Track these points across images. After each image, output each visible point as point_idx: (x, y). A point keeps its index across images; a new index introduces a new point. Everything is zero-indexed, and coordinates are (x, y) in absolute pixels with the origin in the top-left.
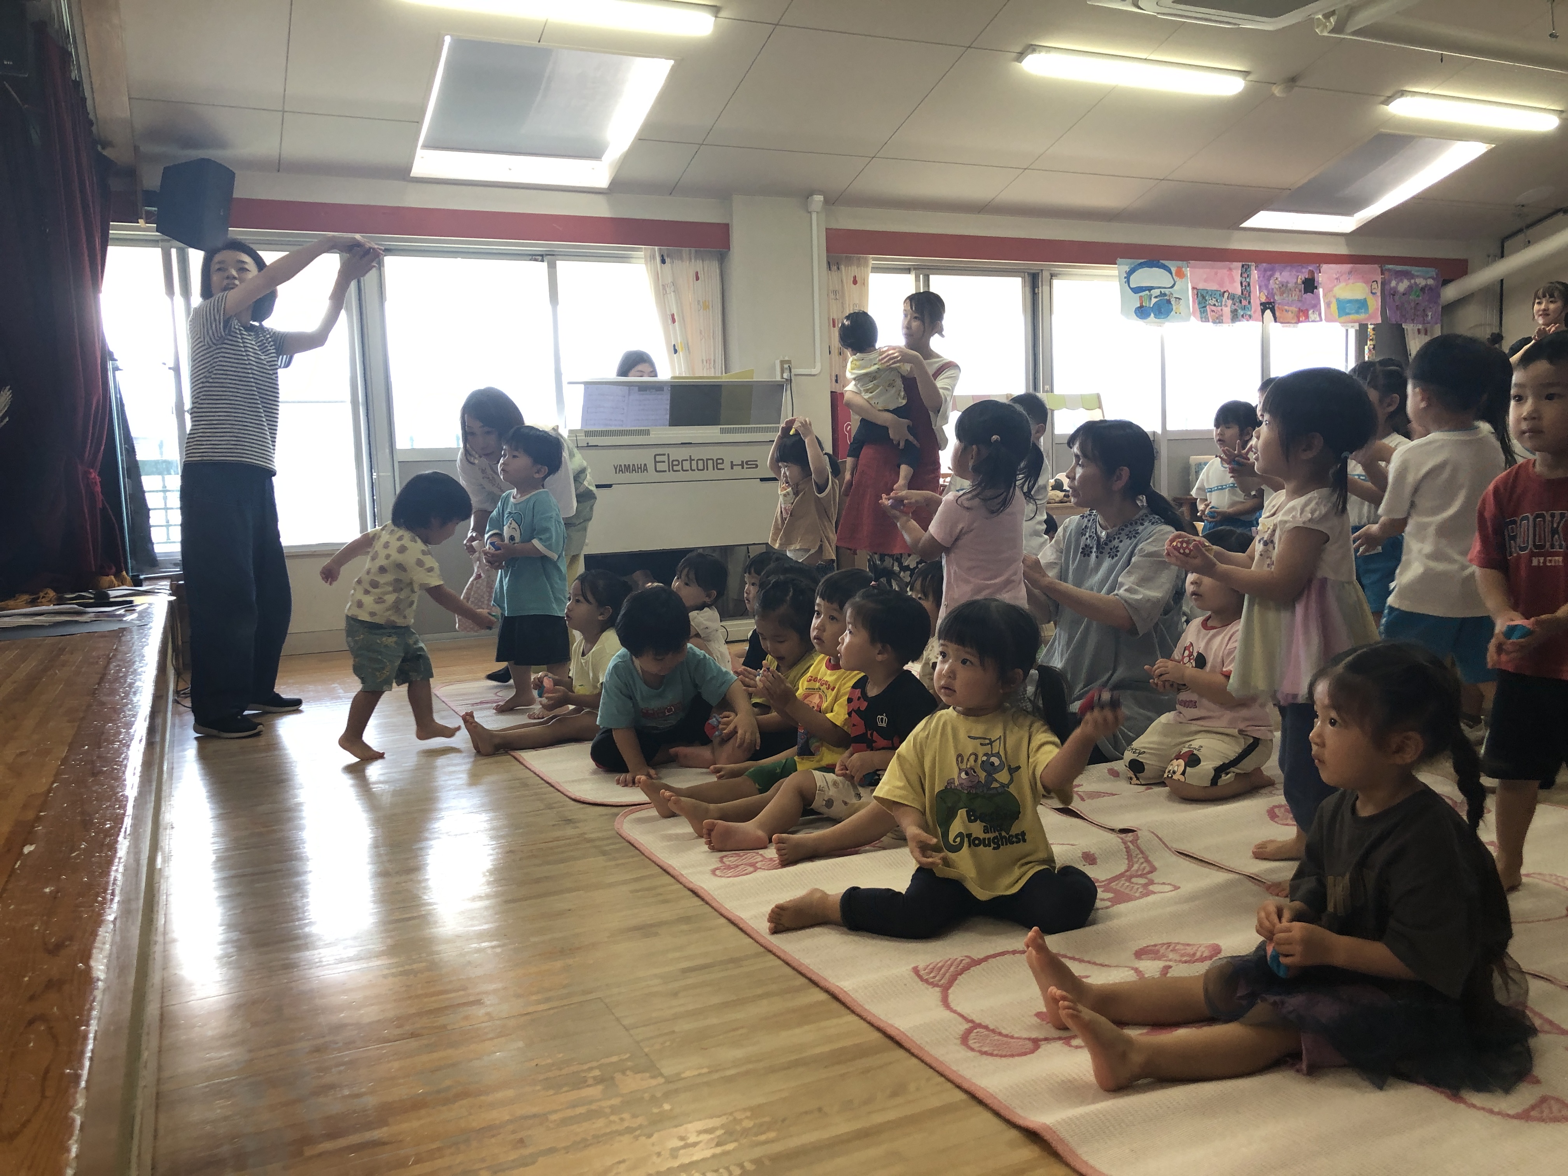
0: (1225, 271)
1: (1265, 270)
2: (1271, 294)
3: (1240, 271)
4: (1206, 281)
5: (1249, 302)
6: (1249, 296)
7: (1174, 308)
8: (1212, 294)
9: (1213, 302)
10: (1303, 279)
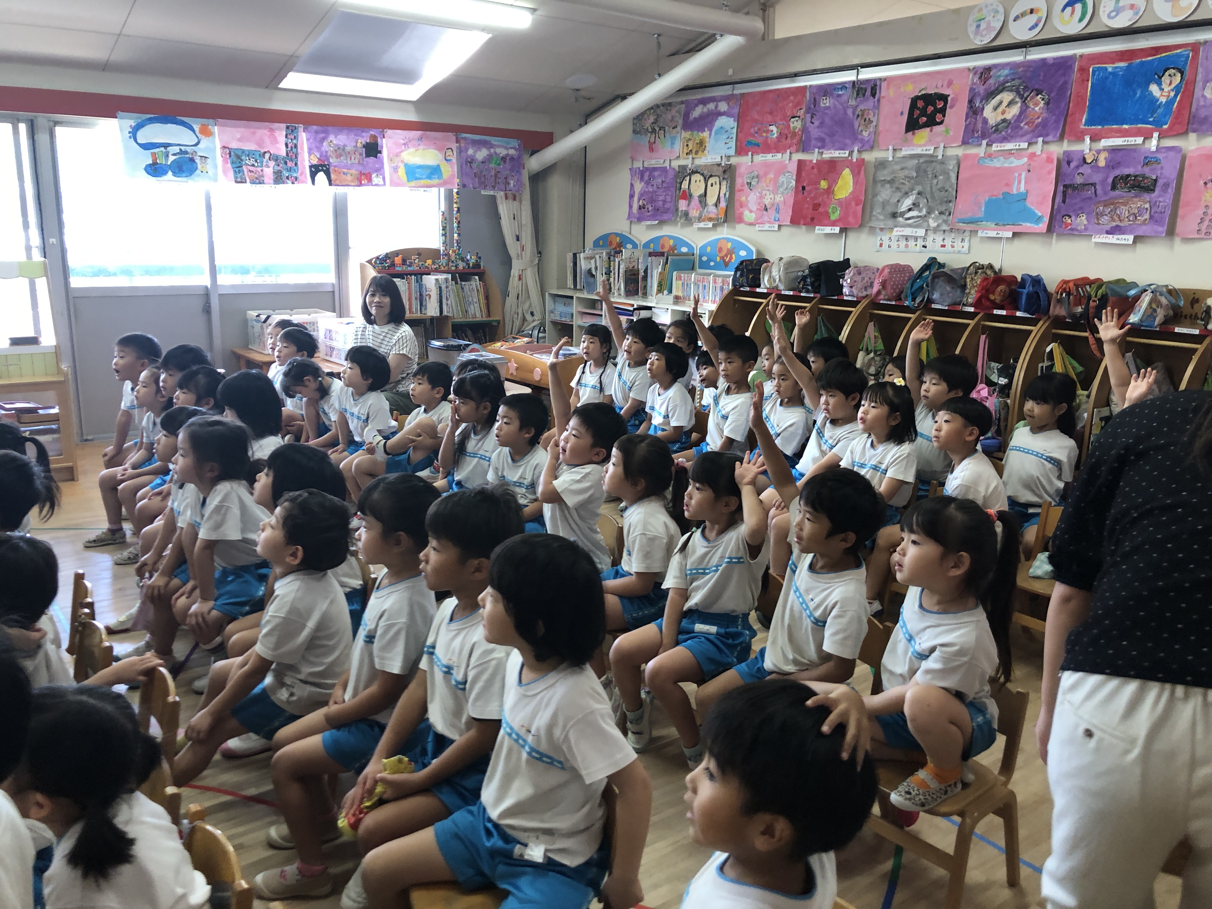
0: (266, 132)
1: (317, 132)
2: (324, 157)
3: (284, 133)
4: (240, 140)
5: (296, 164)
6: (296, 157)
7: (199, 166)
8: (249, 154)
9: (252, 161)
10: (364, 143)
